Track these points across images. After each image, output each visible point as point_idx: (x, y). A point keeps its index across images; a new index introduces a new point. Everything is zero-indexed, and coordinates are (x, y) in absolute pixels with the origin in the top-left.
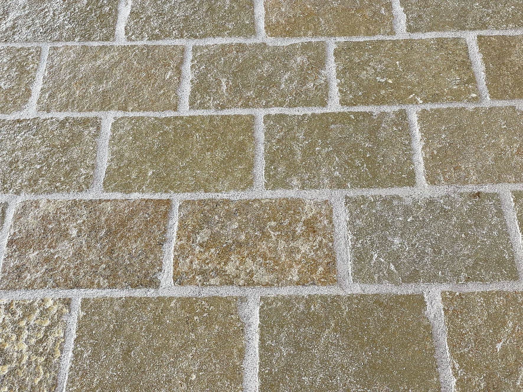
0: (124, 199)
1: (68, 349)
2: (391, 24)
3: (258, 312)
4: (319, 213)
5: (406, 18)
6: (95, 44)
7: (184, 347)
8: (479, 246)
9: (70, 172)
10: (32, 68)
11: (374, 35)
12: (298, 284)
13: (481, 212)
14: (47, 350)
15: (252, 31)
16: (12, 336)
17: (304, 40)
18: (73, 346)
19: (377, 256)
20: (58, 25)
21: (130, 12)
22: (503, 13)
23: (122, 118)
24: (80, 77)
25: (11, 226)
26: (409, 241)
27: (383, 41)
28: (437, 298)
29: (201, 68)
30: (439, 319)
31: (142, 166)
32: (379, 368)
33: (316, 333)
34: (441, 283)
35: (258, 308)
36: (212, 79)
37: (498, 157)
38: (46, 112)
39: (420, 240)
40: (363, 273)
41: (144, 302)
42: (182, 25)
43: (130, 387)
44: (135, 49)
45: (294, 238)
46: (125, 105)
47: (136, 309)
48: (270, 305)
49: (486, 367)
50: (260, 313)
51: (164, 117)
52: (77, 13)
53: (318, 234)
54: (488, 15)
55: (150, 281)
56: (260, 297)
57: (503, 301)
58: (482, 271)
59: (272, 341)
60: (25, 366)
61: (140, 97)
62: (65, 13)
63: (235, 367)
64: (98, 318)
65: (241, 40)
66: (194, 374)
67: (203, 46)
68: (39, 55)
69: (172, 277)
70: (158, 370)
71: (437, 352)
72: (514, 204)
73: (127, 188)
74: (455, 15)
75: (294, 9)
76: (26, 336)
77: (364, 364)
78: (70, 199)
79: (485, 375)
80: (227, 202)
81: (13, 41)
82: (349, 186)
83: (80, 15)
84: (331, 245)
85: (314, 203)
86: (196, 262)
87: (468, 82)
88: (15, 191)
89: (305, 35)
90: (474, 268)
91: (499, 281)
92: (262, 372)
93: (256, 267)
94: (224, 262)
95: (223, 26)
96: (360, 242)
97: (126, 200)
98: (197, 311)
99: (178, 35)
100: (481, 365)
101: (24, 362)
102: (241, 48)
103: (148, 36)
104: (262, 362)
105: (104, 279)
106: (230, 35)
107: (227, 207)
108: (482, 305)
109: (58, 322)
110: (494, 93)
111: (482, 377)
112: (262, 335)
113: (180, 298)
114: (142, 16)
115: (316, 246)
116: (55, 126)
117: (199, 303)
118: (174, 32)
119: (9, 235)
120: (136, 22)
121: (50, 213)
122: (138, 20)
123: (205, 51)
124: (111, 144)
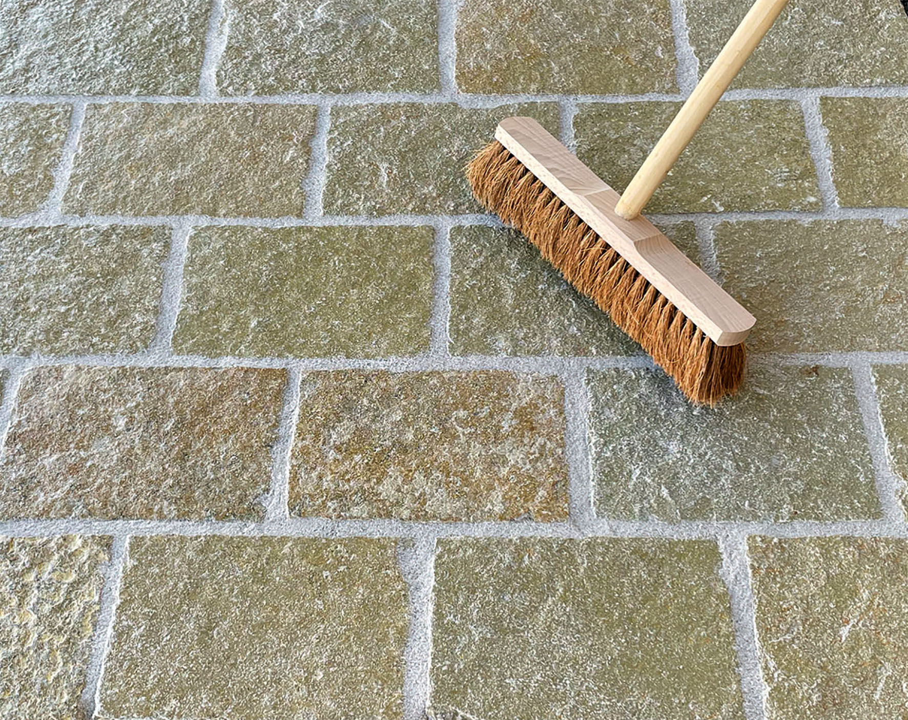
0: (207, 367)
1: (105, 623)
2: (673, 74)
3: (432, 565)
4: (543, 397)
5: (698, 64)
6: (166, 100)
7: (304, 622)
8: (815, 459)
9: (117, 320)
10: (56, 141)
11: (643, 92)
12: (502, 518)
13: (820, 400)
14: (69, 623)
15: (434, 82)
16: (10, 598)
17: (523, 99)
18: (114, 618)
19: (638, 473)
20: (103, 66)
21: (225, 46)
22: (866, 58)
23: (208, 228)
24: (139, 156)
25: (14, 410)
26: (695, 448)
27: (658, 104)
28: (741, 547)
29: (345, 145)
30: (743, 584)
31: (239, 310)
32: (637, 666)
33: (531, 603)
34: (749, 521)
35: (433, 559)
36: (363, 163)
37: (852, 306)
38: (77, 215)
39: (714, 446)
40: (614, 501)
41: (236, 546)
42: (314, 70)
43: (210, 689)
44: (232, 109)
45: (498, 438)
46: (214, 205)
47: (224, 556)
48: (454, 554)
49: (822, 668)
50: (436, 567)
51: (279, 227)
52: (136, 46)
53: (539, 433)
54: (840, 61)
55: (249, 509)
56: (436, 540)
57: (854, 555)
58: (819, 502)
59: (454, 616)
60: (32, 652)
61: (239, 192)
62: (115, 46)
63: (391, 658)
64: (158, 571)
65: (416, 98)
66: (321, 670)
67: (348, 107)
68: (69, 119)
69: (287, 502)
70: (259, 662)
71: (738, 639)
72: (876, 387)
73: (212, 348)
74: (782, 62)
75: (506, 47)
76: (35, 600)
77: (612, 658)
78: (115, 365)
79: (819, 681)
80: (382, 375)
81: (25, 94)
82: (594, 351)
83: (141, 50)
84: (560, 452)
85: (533, 380)
86: (329, 478)
87: (802, 176)
88: (21, 350)
89: (524, 91)
90: (804, 496)
91: (848, 519)
92: (437, 669)
93: (431, 488)
94: (377, 479)
95: (385, 72)
96: (611, 448)
97: (210, 369)
98: (328, 562)
99: (308, 87)
100: (812, 663)
101: (30, 643)
102: (415, 110)
103: (256, 89)
104: (438, 651)
105: (170, 504)
106: (396, 88)
107: (383, 385)
108: (817, 560)
109: (90, 576)
110: (847, 196)
111: (815, 685)
112: (438, 606)
113: (299, 538)
114: (246, 54)
115: (534, 453)
116: (93, 240)
117: (333, 548)
118: (300, 82)
119: (9, 426)
120: (236, 64)
121: (80, 389)
122: (239, 61)
123: (353, 114)
124: (188, 273)
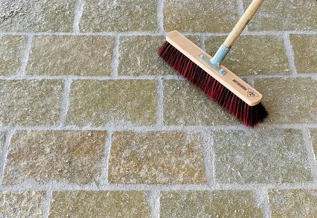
3: (159, 200)
6: (61, 34)
8: (290, 161)
9: (46, 113)
10: (22, 48)
11: (228, 32)
12: (183, 183)
13: (291, 141)
15: (155, 28)
17: (187, 34)
19: (230, 167)
20: (38, 21)
22: (304, 20)
24: (52, 54)
25: (10, 146)
26: (249, 158)
29: (125, 50)
31: (89, 110)
34: (268, 184)
35: (159, 198)
36: (131, 57)
38: (31, 75)
40: (221, 177)
41: (90, 194)
42: (113, 23)
44: (85, 37)
45: (181, 154)
46: (79, 72)
48: (166, 196)
51: (102, 80)
52: (50, 15)
53: (195, 153)
56: (160, 191)
58: (292, 177)
61: (88, 67)
62: (42, 14)
64: (62, 203)
65: (149, 33)
67: (126, 37)
69: (107, 178)
72: (310, 136)
78: (46, 129)
81: (11, 31)
82: (213, 124)
83: (52, 16)
84: (203, 160)
85: (192, 134)
86: (122, 169)
87: (284, 62)
88: (12, 124)
89: (187, 31)
90: (287, 174)
93: (158, 173)
94: (139, 170)
95: (138, 24)
96: (220, 158)
98: (122, 200)
102: (149, 38)
106: (142, 30)
110: (299, 69)
114: (89, 18)
116: (36, 84)
117: (124, 194)
118: (109, 28)
119: (8, 151)
120: (85, 21)
121: (33, 138)
122: (87, 20)
123: (128, 39)
124: (71, 96)
